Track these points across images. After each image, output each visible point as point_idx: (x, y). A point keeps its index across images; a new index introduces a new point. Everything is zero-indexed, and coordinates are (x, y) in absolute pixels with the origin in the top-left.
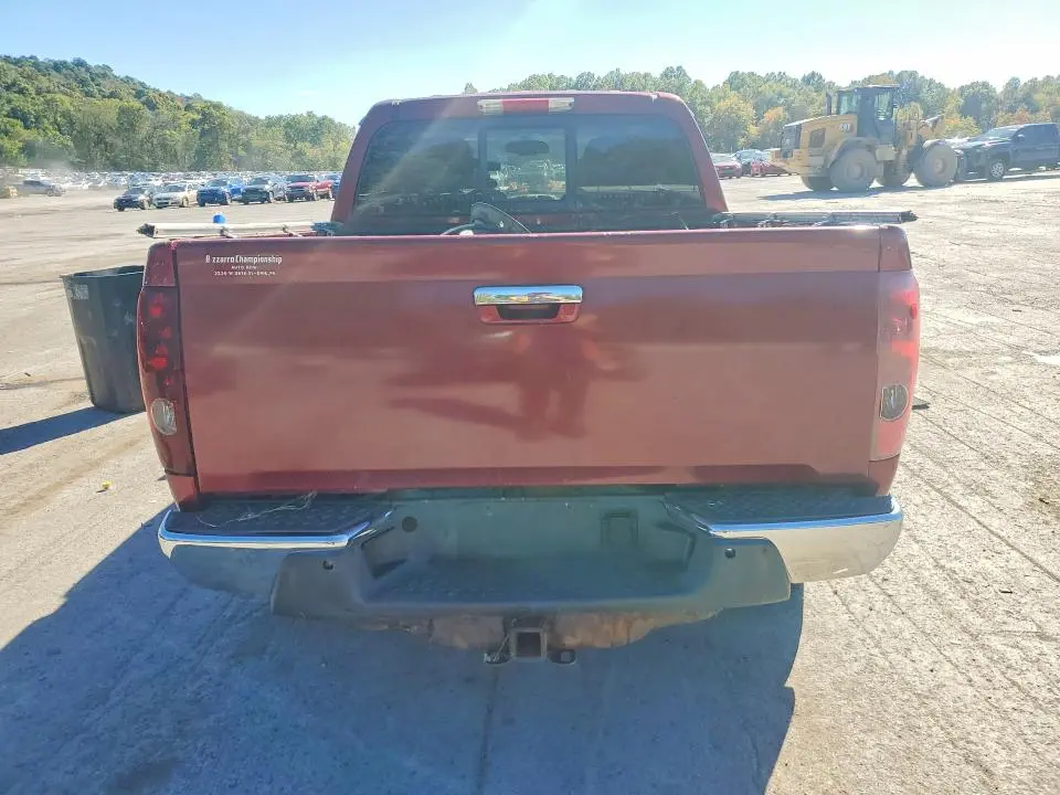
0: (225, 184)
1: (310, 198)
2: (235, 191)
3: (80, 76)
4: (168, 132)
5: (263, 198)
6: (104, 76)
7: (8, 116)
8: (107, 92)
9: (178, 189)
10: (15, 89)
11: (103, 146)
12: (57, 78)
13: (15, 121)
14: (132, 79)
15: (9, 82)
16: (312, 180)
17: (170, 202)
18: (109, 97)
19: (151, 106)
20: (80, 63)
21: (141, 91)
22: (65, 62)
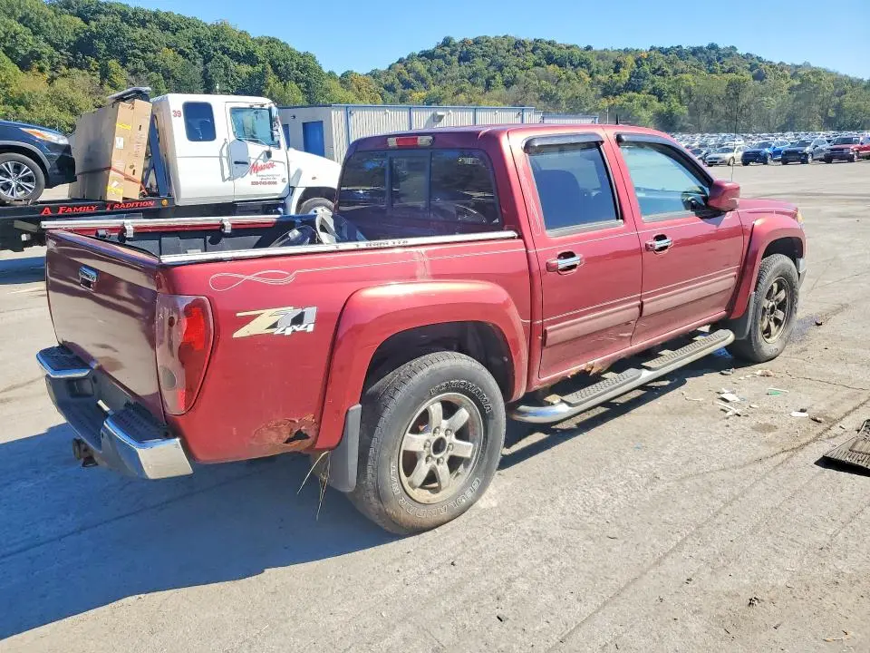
0: (769, 146)
1: (851, 159)
2: (777, 153)
3: (710, 57)
4: (765, 99)
5: (803, 159)
6: (729, 55)
7: (649, 93)
8: (727, 68)
9: (728, 150)
10: (660, 72)
11: (710, 113)
12: (693, 60)
13: (653, 97)
14: (751, 55)
15: (657, 67)
16: (856, 142)
17: (718, 161)
18: (729, 72)
19: (759, 77)
20: (713, 47)
21: (756, 65)
22: (701, 48)
